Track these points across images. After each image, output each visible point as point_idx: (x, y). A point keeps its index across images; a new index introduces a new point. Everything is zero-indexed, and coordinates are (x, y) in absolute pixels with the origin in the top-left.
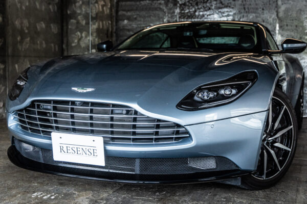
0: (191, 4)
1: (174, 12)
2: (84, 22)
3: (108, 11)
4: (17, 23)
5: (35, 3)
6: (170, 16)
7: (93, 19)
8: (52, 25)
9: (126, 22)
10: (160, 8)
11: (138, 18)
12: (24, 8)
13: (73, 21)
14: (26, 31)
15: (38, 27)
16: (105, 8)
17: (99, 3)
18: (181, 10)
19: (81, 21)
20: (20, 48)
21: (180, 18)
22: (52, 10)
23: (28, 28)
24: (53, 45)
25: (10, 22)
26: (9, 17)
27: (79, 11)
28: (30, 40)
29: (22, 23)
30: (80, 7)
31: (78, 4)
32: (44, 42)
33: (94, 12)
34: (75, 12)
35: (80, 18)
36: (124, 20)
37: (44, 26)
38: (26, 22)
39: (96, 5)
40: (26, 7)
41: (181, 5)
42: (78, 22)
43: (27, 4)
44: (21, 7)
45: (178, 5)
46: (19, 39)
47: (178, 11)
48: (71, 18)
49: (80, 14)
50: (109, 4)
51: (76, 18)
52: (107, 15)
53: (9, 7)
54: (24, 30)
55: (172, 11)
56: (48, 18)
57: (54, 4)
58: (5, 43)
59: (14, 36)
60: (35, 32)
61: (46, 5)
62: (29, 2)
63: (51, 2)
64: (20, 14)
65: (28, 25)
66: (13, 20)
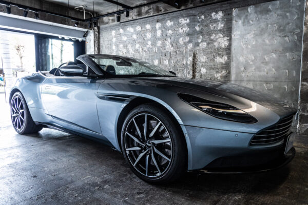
4: (241, 59)
5: (264, 41)
8: (287, 54)
12: (249, 47)
14: (251, 63)
15: (266, 58)
20: (243, 75)
22: (288, 41)
23: (252, 61)
24: (287, 71)
25: (234, 59)
26: (234, 56)
29: (246, 58)
32: (273, 69)
37: (275, 56)
40: (253, 46)
43: (254, 43)
44: (247, 47)
46: (242, 69)
53: (235, 49)
54: (248, 63)
56: (281, 49)
57: (293, 36)
58: (229, 73)
59: (238, 68)
60: (263, 63)
61: (279, 38)
62: (256, 41)
63: (289, 34)
64: (245, 52)
65: (253, 58)
66: (238, 57)
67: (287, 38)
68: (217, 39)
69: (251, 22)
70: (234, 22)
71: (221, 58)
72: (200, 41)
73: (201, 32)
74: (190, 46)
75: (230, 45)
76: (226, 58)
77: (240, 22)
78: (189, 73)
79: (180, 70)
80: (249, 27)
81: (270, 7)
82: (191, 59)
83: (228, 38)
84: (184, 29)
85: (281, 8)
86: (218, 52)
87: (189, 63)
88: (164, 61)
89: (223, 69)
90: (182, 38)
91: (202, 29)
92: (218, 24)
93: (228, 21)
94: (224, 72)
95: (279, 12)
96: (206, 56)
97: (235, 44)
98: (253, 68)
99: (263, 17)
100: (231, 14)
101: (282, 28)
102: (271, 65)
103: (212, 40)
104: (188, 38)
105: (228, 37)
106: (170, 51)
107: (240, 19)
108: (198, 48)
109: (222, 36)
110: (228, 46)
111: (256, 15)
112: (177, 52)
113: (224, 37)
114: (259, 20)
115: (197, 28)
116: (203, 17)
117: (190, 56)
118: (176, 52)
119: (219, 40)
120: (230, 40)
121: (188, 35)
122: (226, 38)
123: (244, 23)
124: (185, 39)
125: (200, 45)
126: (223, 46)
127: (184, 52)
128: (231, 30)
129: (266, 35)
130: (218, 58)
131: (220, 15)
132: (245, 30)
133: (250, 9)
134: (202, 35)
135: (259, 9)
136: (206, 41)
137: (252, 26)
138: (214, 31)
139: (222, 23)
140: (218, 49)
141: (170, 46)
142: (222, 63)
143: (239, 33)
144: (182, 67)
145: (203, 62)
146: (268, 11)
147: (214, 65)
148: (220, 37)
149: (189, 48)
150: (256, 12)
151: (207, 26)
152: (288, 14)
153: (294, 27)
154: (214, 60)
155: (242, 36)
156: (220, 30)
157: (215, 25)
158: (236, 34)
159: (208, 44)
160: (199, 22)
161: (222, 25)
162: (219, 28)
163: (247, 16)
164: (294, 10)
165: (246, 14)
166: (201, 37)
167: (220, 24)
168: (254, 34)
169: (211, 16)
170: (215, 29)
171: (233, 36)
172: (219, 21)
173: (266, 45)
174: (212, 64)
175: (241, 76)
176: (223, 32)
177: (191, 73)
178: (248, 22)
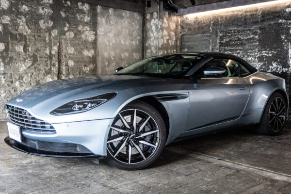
0: (228, 35)
1: (216, 42)
2: (154, 52)
3: (173, 43)
4: (106, 54)
5: (120, 41)
6: (213, 45)
7: (159, 49)
8: (134, 54)
9: (186, 49)
10: (207, 40)
11: (194, 47)
12: (111, 44)
13: (149, 51)
14: (113, 59)
15: (122, 56)
16: (170, 41)
17: (164, 38)
18: (220, 41)
19: (153, 51)
20: (107, 69)
21: (220, 46)
22: (134, 44)
23: (114, 57)
25: (100, 54)
26: (100, 50)
27: (152, 44)
28: (115, 65)
29: (109, 54)
30: (153, 41)
31: (152, 39)
33: (160, 44)
34: (150, 45)
35: (153, 48)
36: (184, 49)
37: (127, 55)
38: (113, 53)
39: (162, 39)
40: (113, 44)
41: (221, 36)
42: (152, 52)
43: (114, 42)
44: (109, 44)
45: (219, 37)
46: (107, 64)
47: (218, 41)
48: (148, 49)
49: (153, 46)
50: (175, 38)
51: (150, 49)
52: (172, 45)
53: (100, 44)
54: (110, 59)
55: (215, 41)
56: (130, 49)
57: (136, 40)
58: (96, 67)
59: (103, 62)
60: (120, 59)
61: (129, 41)
62: (116, 40)
63: (134, 39)
64: (108, 48)
65: (114, 55)
66: (103, 52)
67: (133, 42)
68: (84, 31)
69: (111, 22)
70: (99, 18)
71: (89, 51)
72: (66, 29)
73: (67, 19)
74: (55, 33)
75: (96, 40)
76: (92, 52)
77: (104, 20)
78: (54, 65)
79: (42, 61)
80: (110, 27)
81: (123, 14)
82: (55, 48)
83: (94, 33)
84: (45, 9)
85: (130, 17)
86: (86, 45)
87: (53, 53)
88: (16, 47)
89: (90, 62)
90: (43, 21)
91: (68, 16)
92: (84, 16)
93: (94, 16)
94: (91, 66)
95: (129, 20)
96: (73, 47)
97: (100, 40)
98: (114, 64)
99: (120, 21)
100: (96, 10)
101: (130, 33)
102: (125, 62)
103: (80, 31)
104: (52, 23)
105: (94, 31)
106: (25, 34)
107: (104, 18)
108: (64, 37)
109: (88, 29)
110: (94, 40)
111: (114, 17)
112: (36, 37)
113: (90, 30)
114: (116, 23)
115: (63, 15)
116: (69, 3)
117: (55, 44)
118: (34, 36)
119: (86, 33)
120: (96, 35)
121: (52, 18)
122: (92, 32)
123: (106, 21)
124: (48, 23)
125: (67, 34)
126: (90, 40)
127: (47, 39)
128: (96, 26)
129: (121, 37)
130: (85, 51)
131: (86, 7)
132: (108, 28)
133: (111, 11)
134: (69, 23)
135: (117, 13)
136: (73, 31)
137: (113, 27)
138: (81, 22)
139: (88, 16)
140: (85, 41)
141: (26, 27)
142: (90, 57)
143: (103, 30)
144: (45, 58)
145: (71, 54)
146: (122, 17)
147: (82, 58)
148: (87, 30)
149: (53, 35)
150: (115, 15)
151: (74, 14)
152: (133, 24)
153: (137, 34)
154: (82, 53)
155: (106, 34)
156: (87, 23)
157: (82, 16)
158: (101, 30)
159: (75, 34)
160: (64, 7)
161: (89, 19)
162: (85, 21)
163: (108, 16)
164: (137, 22)
165: (108, 14)
166: (67, 25)
167: (86, 17)
168: (114, 34)
169: (78, 5)
170: (82, 20)
171: (98, 31)
172: (85, 13)
173: (122, 45)
174: (80, 57)
175: (106, 70)
176: (90, 25)
177: (57, 65)
178: (110, 21)
